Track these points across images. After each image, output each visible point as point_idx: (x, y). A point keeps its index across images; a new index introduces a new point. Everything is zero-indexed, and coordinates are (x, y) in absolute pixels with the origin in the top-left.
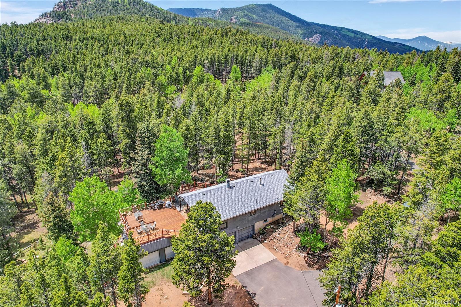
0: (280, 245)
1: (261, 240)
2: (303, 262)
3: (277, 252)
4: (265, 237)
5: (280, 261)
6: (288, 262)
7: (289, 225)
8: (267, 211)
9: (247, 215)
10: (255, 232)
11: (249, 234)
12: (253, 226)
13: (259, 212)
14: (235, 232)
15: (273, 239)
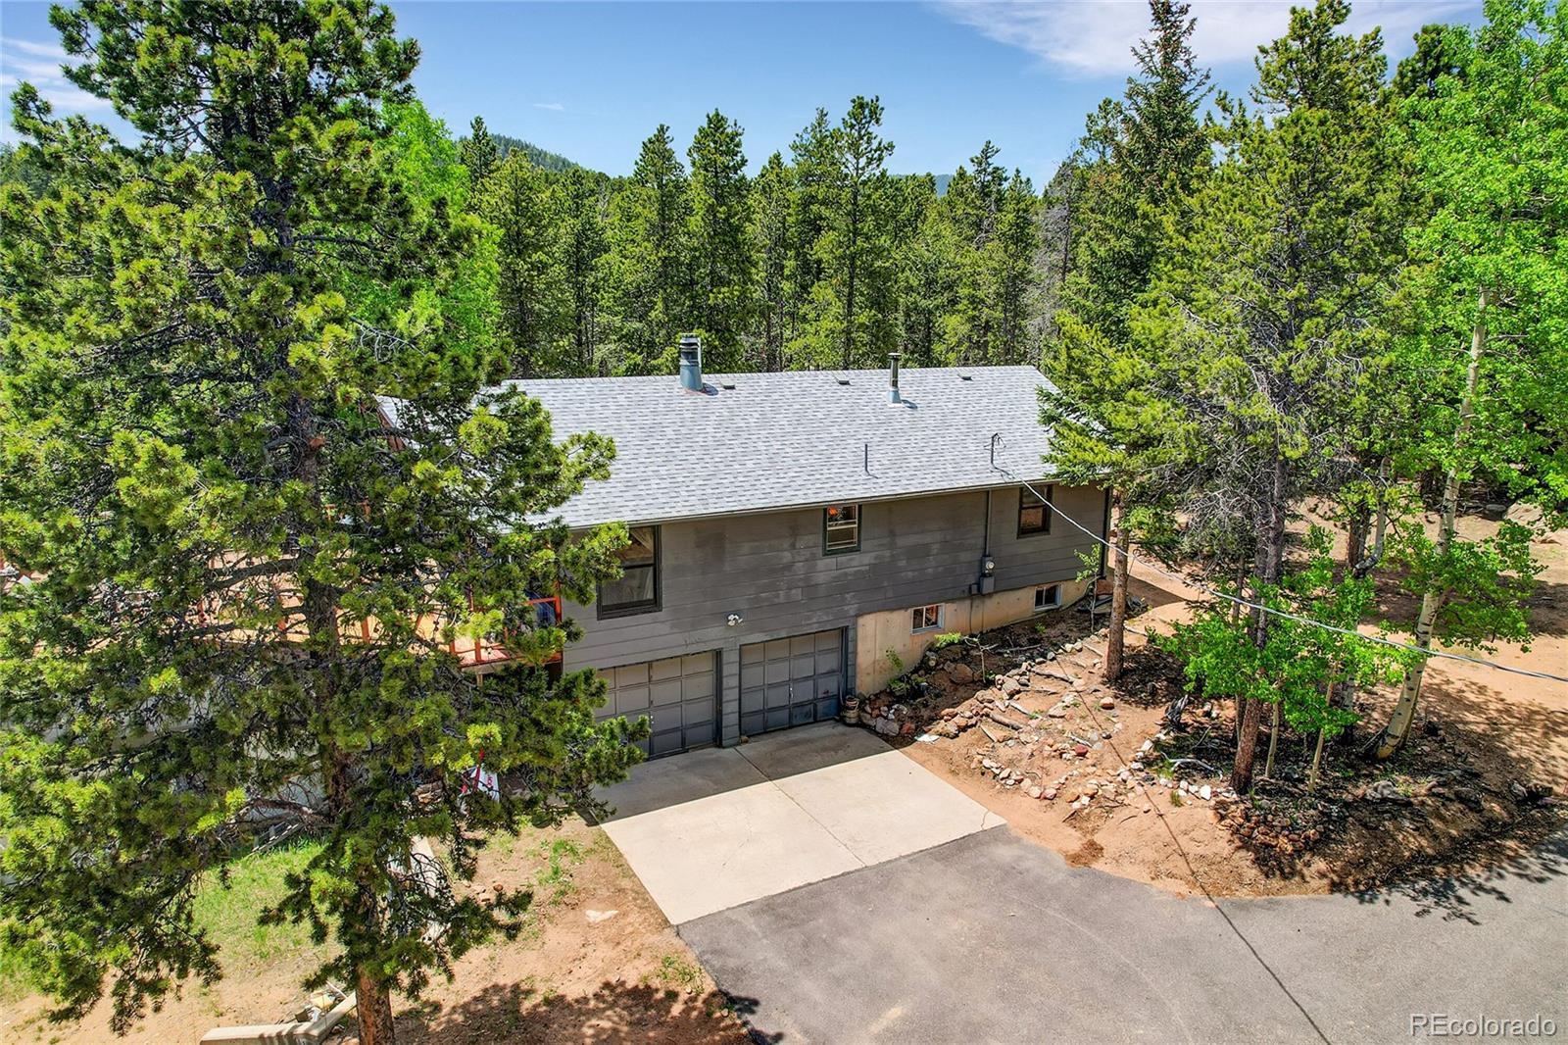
0: (1028, 750)
1: (894, 727)
2: (1219, 842)
3: (1004, 790)
4: (925, 713)
5: (1032, 841)
6: (1094, 850)
7: (1080, 650)
8: (935, 549)
9: (800, 544)
10: (858, 682)
11: (816, 691)
12: (845, 636)
13: (886, 541)
14: (718, 654)
15: (973, 721)
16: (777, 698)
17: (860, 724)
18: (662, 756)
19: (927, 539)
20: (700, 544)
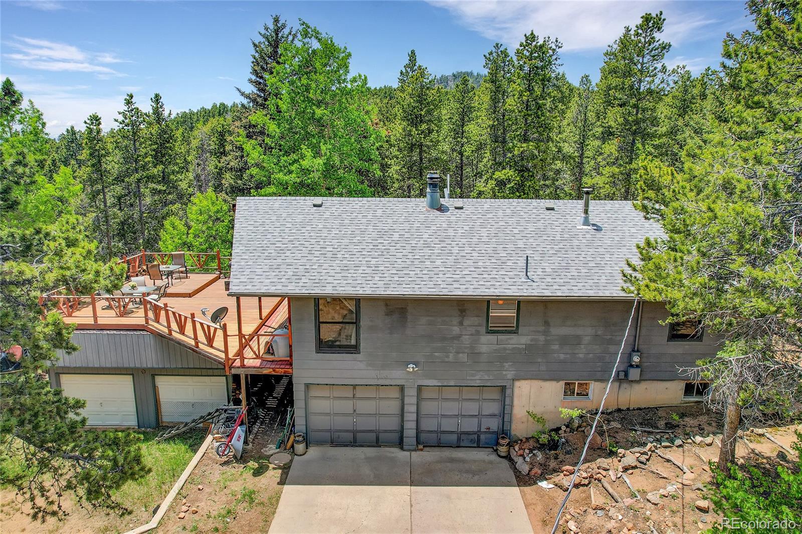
1: (524, 468)
4: (553, 464)
7: (710, 445)
8: (586, 340)
9: (467, 322)
10: (513, 427)
11: (480, 425)
12: (504, 392)
13: (542, 328)
14: (402, 388)
15: (586, 482)
16: (449, 425)
17: (508, 458)
18: (362, 446)
19: (579, 331)
20: (389, 313)
